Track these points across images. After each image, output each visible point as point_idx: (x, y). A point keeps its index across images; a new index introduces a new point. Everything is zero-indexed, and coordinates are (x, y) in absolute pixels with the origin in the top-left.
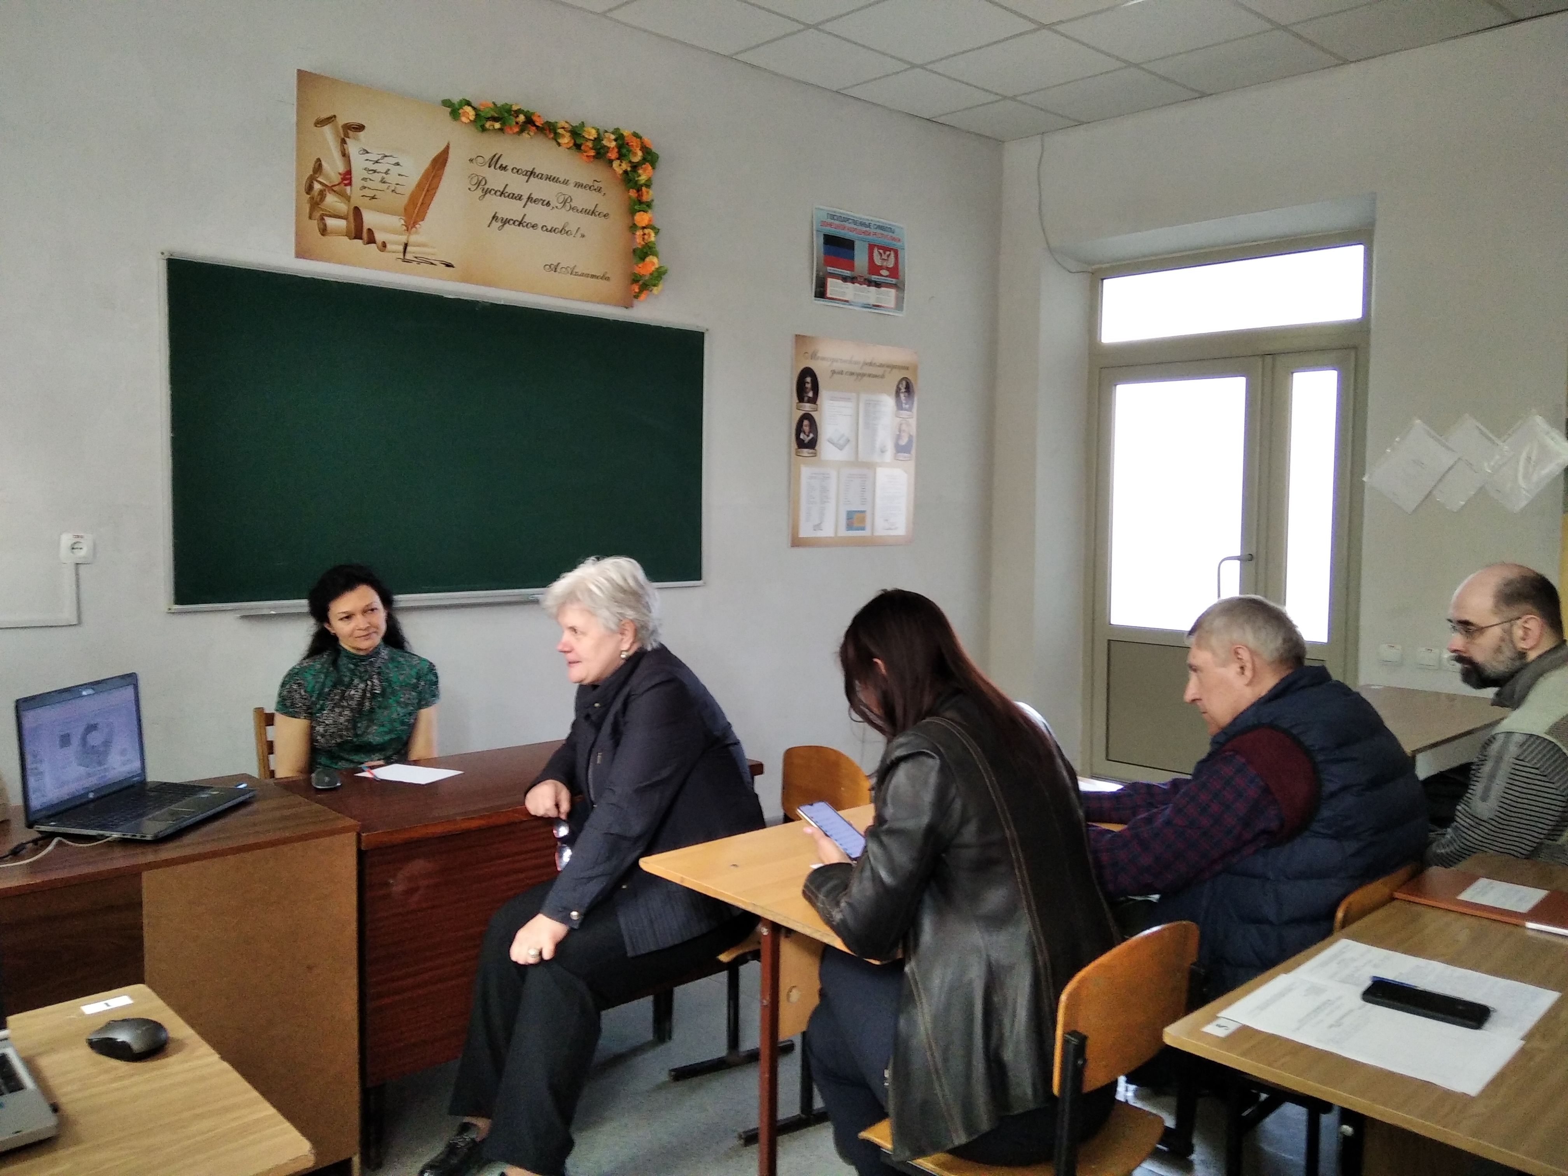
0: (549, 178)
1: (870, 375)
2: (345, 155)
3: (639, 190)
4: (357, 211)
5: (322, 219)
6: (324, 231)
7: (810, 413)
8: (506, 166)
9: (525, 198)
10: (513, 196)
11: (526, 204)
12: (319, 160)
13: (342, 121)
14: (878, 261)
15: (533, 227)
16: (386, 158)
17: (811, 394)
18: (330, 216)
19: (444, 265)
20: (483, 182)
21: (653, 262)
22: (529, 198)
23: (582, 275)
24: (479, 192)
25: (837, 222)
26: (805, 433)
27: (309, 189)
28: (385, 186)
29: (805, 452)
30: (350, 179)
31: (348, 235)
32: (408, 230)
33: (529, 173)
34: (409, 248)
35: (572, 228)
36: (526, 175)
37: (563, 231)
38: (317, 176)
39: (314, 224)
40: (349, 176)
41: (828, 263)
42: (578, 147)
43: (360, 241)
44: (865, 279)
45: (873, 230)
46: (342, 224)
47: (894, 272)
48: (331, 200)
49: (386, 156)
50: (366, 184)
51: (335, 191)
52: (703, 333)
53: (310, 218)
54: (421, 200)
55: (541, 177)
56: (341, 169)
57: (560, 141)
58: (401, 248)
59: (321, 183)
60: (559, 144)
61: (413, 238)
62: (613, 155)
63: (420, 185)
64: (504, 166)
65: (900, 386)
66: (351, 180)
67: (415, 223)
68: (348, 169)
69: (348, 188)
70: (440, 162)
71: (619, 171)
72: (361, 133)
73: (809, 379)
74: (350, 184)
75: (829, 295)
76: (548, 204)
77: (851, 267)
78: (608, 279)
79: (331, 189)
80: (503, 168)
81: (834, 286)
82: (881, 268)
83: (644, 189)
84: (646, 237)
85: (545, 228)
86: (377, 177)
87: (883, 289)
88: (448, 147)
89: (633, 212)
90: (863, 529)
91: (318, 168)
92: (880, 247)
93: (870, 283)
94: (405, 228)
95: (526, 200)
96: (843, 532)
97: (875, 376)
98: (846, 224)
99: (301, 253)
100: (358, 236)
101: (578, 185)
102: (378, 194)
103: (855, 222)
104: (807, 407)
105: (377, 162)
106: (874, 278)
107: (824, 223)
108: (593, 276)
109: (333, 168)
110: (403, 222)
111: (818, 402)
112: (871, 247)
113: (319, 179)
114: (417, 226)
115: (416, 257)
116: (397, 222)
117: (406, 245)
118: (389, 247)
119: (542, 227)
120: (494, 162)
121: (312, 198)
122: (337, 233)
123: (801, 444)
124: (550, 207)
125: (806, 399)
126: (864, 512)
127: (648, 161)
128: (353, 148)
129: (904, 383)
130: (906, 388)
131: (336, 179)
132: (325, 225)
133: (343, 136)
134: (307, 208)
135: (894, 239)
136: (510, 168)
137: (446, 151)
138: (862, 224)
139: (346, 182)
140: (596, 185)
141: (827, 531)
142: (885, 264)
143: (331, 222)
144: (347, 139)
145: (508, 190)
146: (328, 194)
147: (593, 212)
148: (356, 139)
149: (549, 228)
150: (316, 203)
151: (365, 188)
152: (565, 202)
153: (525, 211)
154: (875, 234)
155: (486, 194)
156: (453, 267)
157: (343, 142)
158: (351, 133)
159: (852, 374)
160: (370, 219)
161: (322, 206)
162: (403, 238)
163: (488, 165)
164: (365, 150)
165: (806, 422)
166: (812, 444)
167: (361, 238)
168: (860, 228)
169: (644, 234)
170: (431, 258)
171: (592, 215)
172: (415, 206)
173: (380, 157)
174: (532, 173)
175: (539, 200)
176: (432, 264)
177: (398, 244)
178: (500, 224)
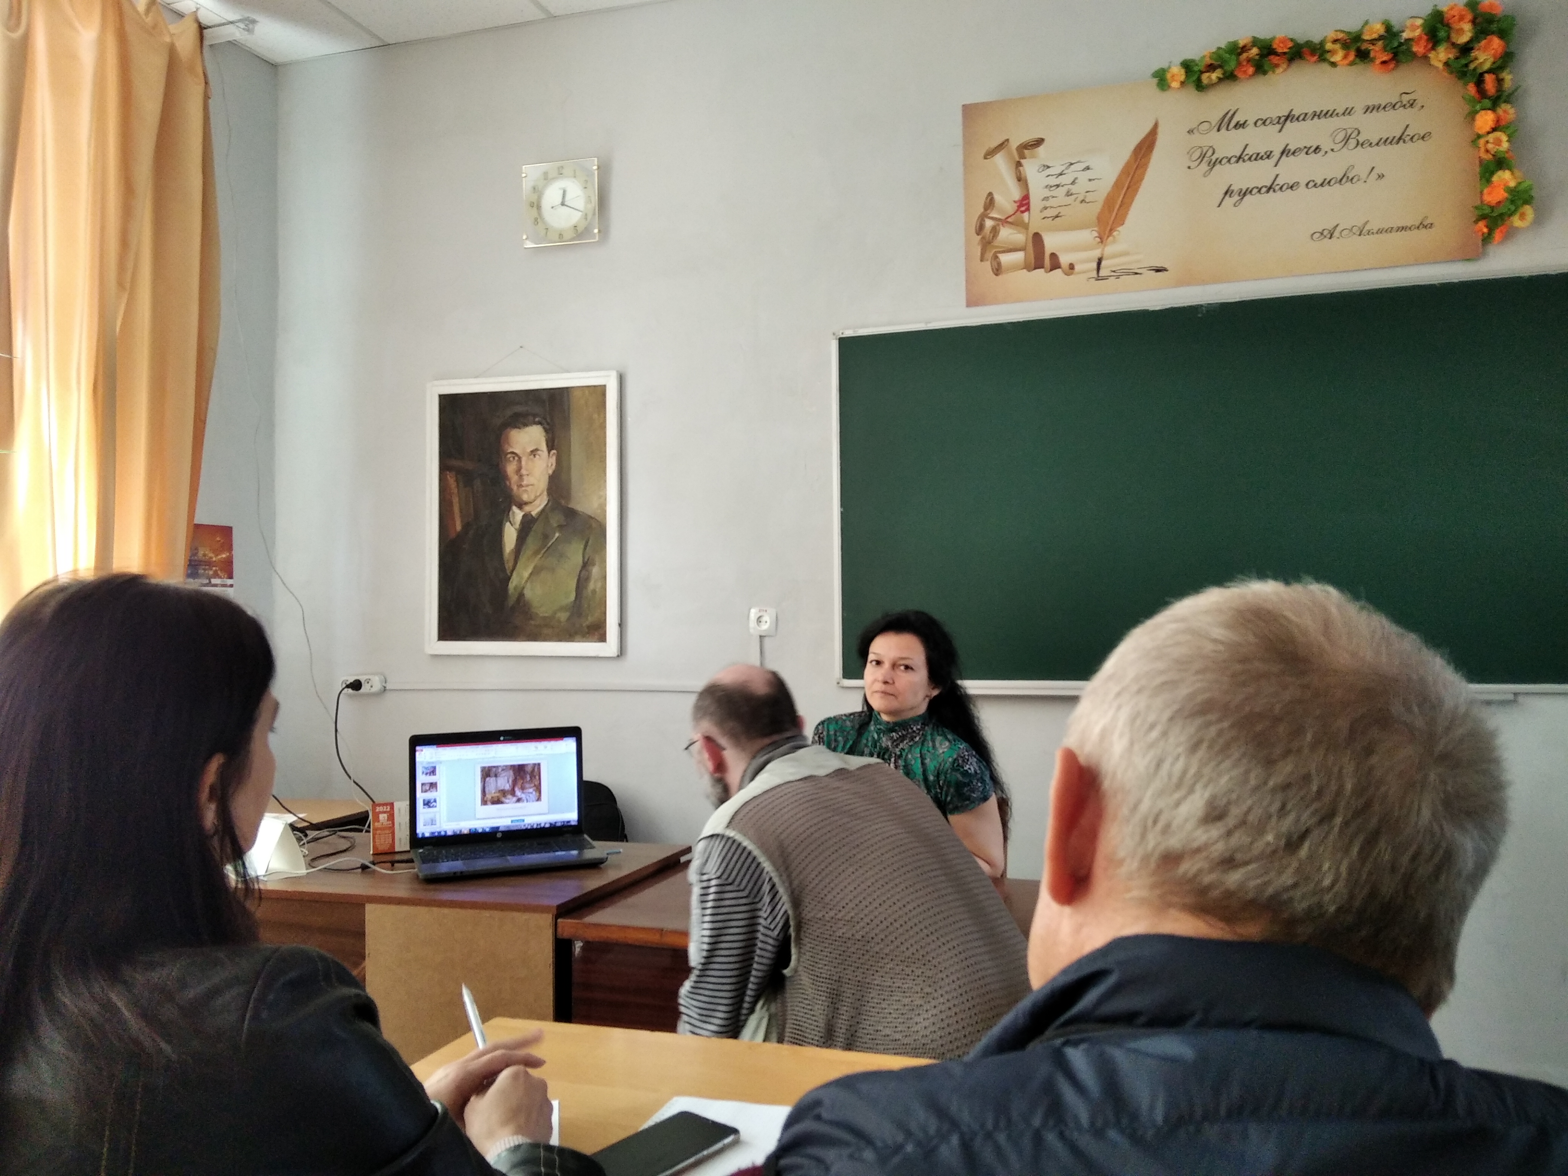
0: (1316, 115)
2: (1021, 179)
3: (1479, 82)
4: (1037, 238)
5: (996, 257)
6: (998, 270)
8: (1246, 121)
9: (1277, 154)
10: (1258, 157)
11: (1278, 161)
12: (990, 194)
13: (1014, 144)
15: (1292, 187)
16: (1072, 166)
18: (1004, 252)
19: (1153, 272)
20: (1210, 153)
21: (1507, 181)
22: (1285, 151)
23: (1380, 231)
24: (1204, 167)
27: (980, 228)
28: (1071, 199)
30: (1028, 204)
31: (1026, 267)
32: (1102, 242)
33: (1282, 119)
34: (1103, 263)
35: (1361, 170)
36: (1278, 123)
37: (1345, 178)
38: (988, 212)
39: (987, 265)
40: (1026, 201)
42: (1363, 56)
43: (1042, 270)
46: (1019, 256)
48: (1006, 234)
49: (1072, 164)
50: (1048, 204)
51: (1010, 223)
53: (982, 260)
54: (1119, 202)
55: (1303, 118)
56: (1017, 195)
57: (1332, 60)
58: (1095, 265)
59: (992, 218)
60: (1334, 64)
61: (1109, 250)
62: (1423, 47)
63: (1118, 185)
64: (1241, 122)
66: (1029, 207)
67: (1111, 230)
68: (1025, 193)
69: (1026, 214)
70: (1146, 146)
71: (1440, 66)
72: (1039, 148)
74: (1028, 209)
76: (1317, 149)
78: (1429, 226)
79: (1005, 222)
80: (1240, 125)
83: (1488, 76)
84: (1493, 145)
85: (1311, 184)
86: (1062, 191)
88: (1156, 126)
89: (1472, 116)
91: (990, 202)
94: (1098, 240)
95: (1279, 156)
99: (972, 302)
100: (1038, 264)
101: (1368, 109)
102: (1063, 211)
105: (1061, 174)
108: (1403, 228)
109: (1007, 198)
110: (1095, 234)
113: (991, 215)
114: (1115, 233)
115: (1114, 271)
116: (1088, 236)
117: (1100, 260)
118: (1077, 268)
119: (1307, 184)
120: (1227, 121)
121: (983, 238)
122: (1014, 268)
124: (1322, 153)
127: (1488, 32)
128: (1030, 168)
131: (1010, 208)
132: (999, 264)
133: (1018, 160)
134: (978, 250)
136: (1251, 122)
137: (1153, 132)
139: (1023, 209)
140: (1406, 98)
144: (1023, 161)
145: (1250, 151)
146: (1001, 227)
147: (1399, 139)
148: (1033, 157)
149: (1319, 183)
150: (986, 244)
151: (1046, 208)
152: (1347, 139)
153: (1277, 170)
155: (1213, 166)
156: (1167, 270)
157: (1019, 164)
158: (1026, 152)
160: (1051, 242)
161: (996, 243)
162: (1097, 253)
163: (1216, 128)
164: (1044, 166)
167: (1042, 267)
169: (1490, 142)
170: (1134, 267)
171: (1398, 143)
172: (1110, 211)
173: (1063, 168)
174: (1287, 118)
175: (1300, 149)
176: (1136, 273)
177: (1091, 261)
178: (1236, 198)
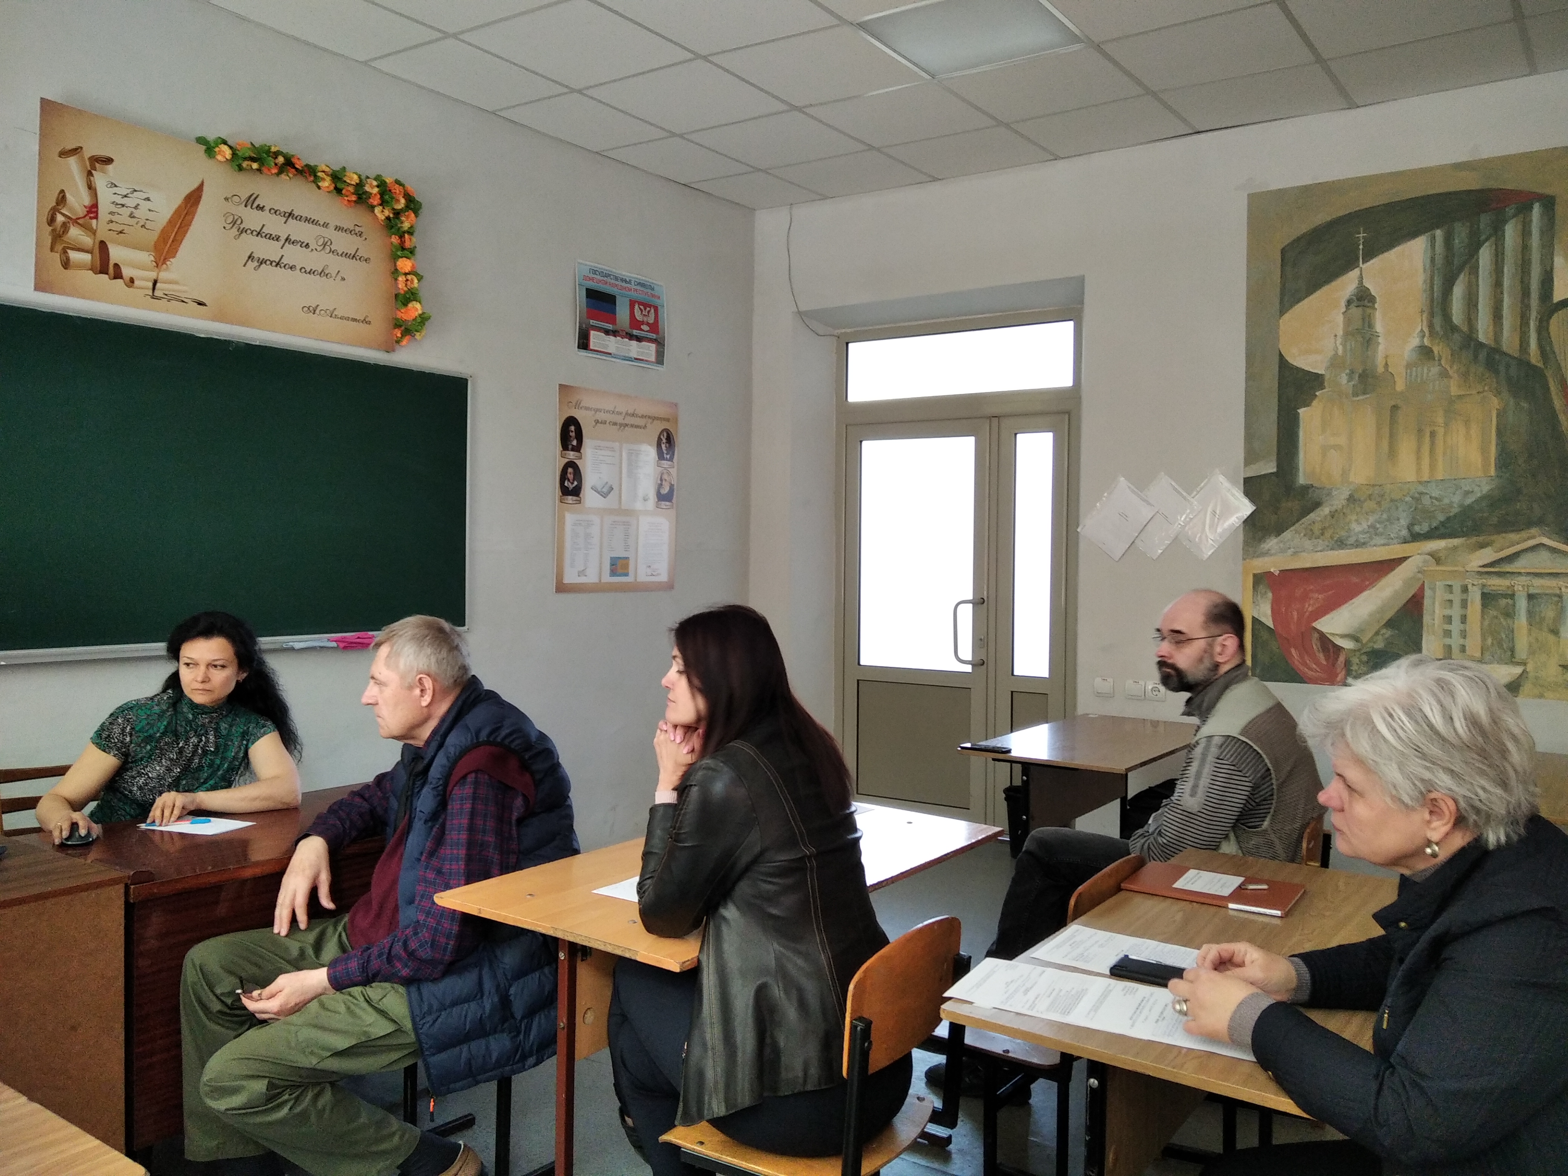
0: (307, 220)
1: (632, 426)
2: (91, 187)
3: (401, 237)
4: (103, 246)
5: (65, 252)
6: (66, 264)
7: (575, 461)
8: (264, 206)
9: (283, 239)
10: (270, 237)
11: (284, 245)
12: (62, 191)
13: (88, 153)
14: (638, 316)
15: (291, 268)
16: (135, 193)
17: (575, 443)
18: (73, 249)
19: (196, 304)
20: (239, 222)
21: (416, 309)
22: (287, 239)
23: (342, 318)
24: (234, 231)
25: (598, 277)
26: (569, 480)
27: (51, 221)
28: (132, 221)
29: (570, 499)
30: (97, 212)
31: (92, 269)
32: (157, 267)
33: (287, 215)
34: (158, 285)
35: (332, 270)
36: (284, 216)
37: (322, 273)
38: (60, 207)
39: (57, 257)
40: (95, 210)
41: (590, 316)
42: (338, 191)
43: (106, 276)
44: (627, 333)
45: (633, 287)
46: (87, 257)
47: (655, 327)
48: (75, 232)
49: (135, 191)
50: (114, 218)
51: (79, 224)
52: (467, 380)
53: (52, 250)
54: (172, 237)
55: (299, 218)
56: (87, 201)
57: (320, 184)
58: (151, 285)
59: (64, 215)
60: (319, 188)
61: (163, 275)
62: (375, 201)
63: (171, 222)
64: (261, 206)
65: (662, 437)
66: (97, 214)
67: (165, 260)
68: (94, 201)
69: (94, 221)
70: (194, 199)
71: (381, 217)
72: (108, 166)
73: (572, 428)
74: (96, 218)
75: (592, 347)
76: (307, 246)
77: (613, 321)
78: (369, 323)
79: (76, 221)
80: (260, 208)
81: (596, 339)
82: (643, 323)
83: (406, 236)
84: (409, 283)
85: (303, 270)
86: (125, 212)
87: (644, 343)
88: (202, 185)
89: (394, 258)
90: (626, 575)
91: (62, 199)
92: (640, 303)
93: (631, 337)
94: (155, 264)
95: (283, 241)
96: (607, 578)
97: (637, 427)
98: (608, 280)
99: (40, 286)
100: (103, 270)
101: (338, 228)
102: (126, 229)
103: (616, 278)
104: (571, 455)
105: (125, 196)
106: (635, 332)
107: (586, 278)
108: (354, 320)
109: (78, 200)
110: (153, 259)
111: (581, 451)
112: (632, 303)
113: (62, 211)
114: (168, 263)
115: (166, 295)
116: (147, 258)
117: (155, 283)
118: (137, 283)
119: (301, 269)
120: (250, 201)
121: (54, 230)
122: (80, 266)
123: (565, 491)
124: (310, 249)
125: (570, 447)
126: (627, 558)
127: (411, 209)
128: (100, 180)
129: (665, 434)
130: (666, 439)
131: (81, 212)
132: (68, 259)
133: (89, 169)
134: (48, 241)
135: (653, 296)
136: (267, 208)
137: (200, 188)
138: (623, 280)
139: (92, 215)
140: (357, 229)
141: (591, 578)
142: (645, 319)
143: (74, 255)
144: (93, 172)
145: (266, 230)
146: (72, 226)
147: (354, 256)
148: (103, 171)
149: (308, 270)
150: (58, 235)
151: (112, 222)
152: (325, 245)
153: (282, 252)
154: (636, 290)
155: (242, 232)
156: (206, 306)
157: (90, 174)
158: (97, 165)
159: (615, 424)
160: (116, 253)
161: (65, 238)
162: (153, 275)
163: (244, 203)
164: (112, 183)
165: (570, 470)
166: (576, 492)
167: (107, 274)
168: (619, 283)
169: (407, 280)
170: (183, 296)
171: (352, 259)
172: (165, 243)
173: (129, 191)
174: (290, 214)
175: (298, 242)
176: (183, 301)
177: (147, 280)
178: (256, 264)
